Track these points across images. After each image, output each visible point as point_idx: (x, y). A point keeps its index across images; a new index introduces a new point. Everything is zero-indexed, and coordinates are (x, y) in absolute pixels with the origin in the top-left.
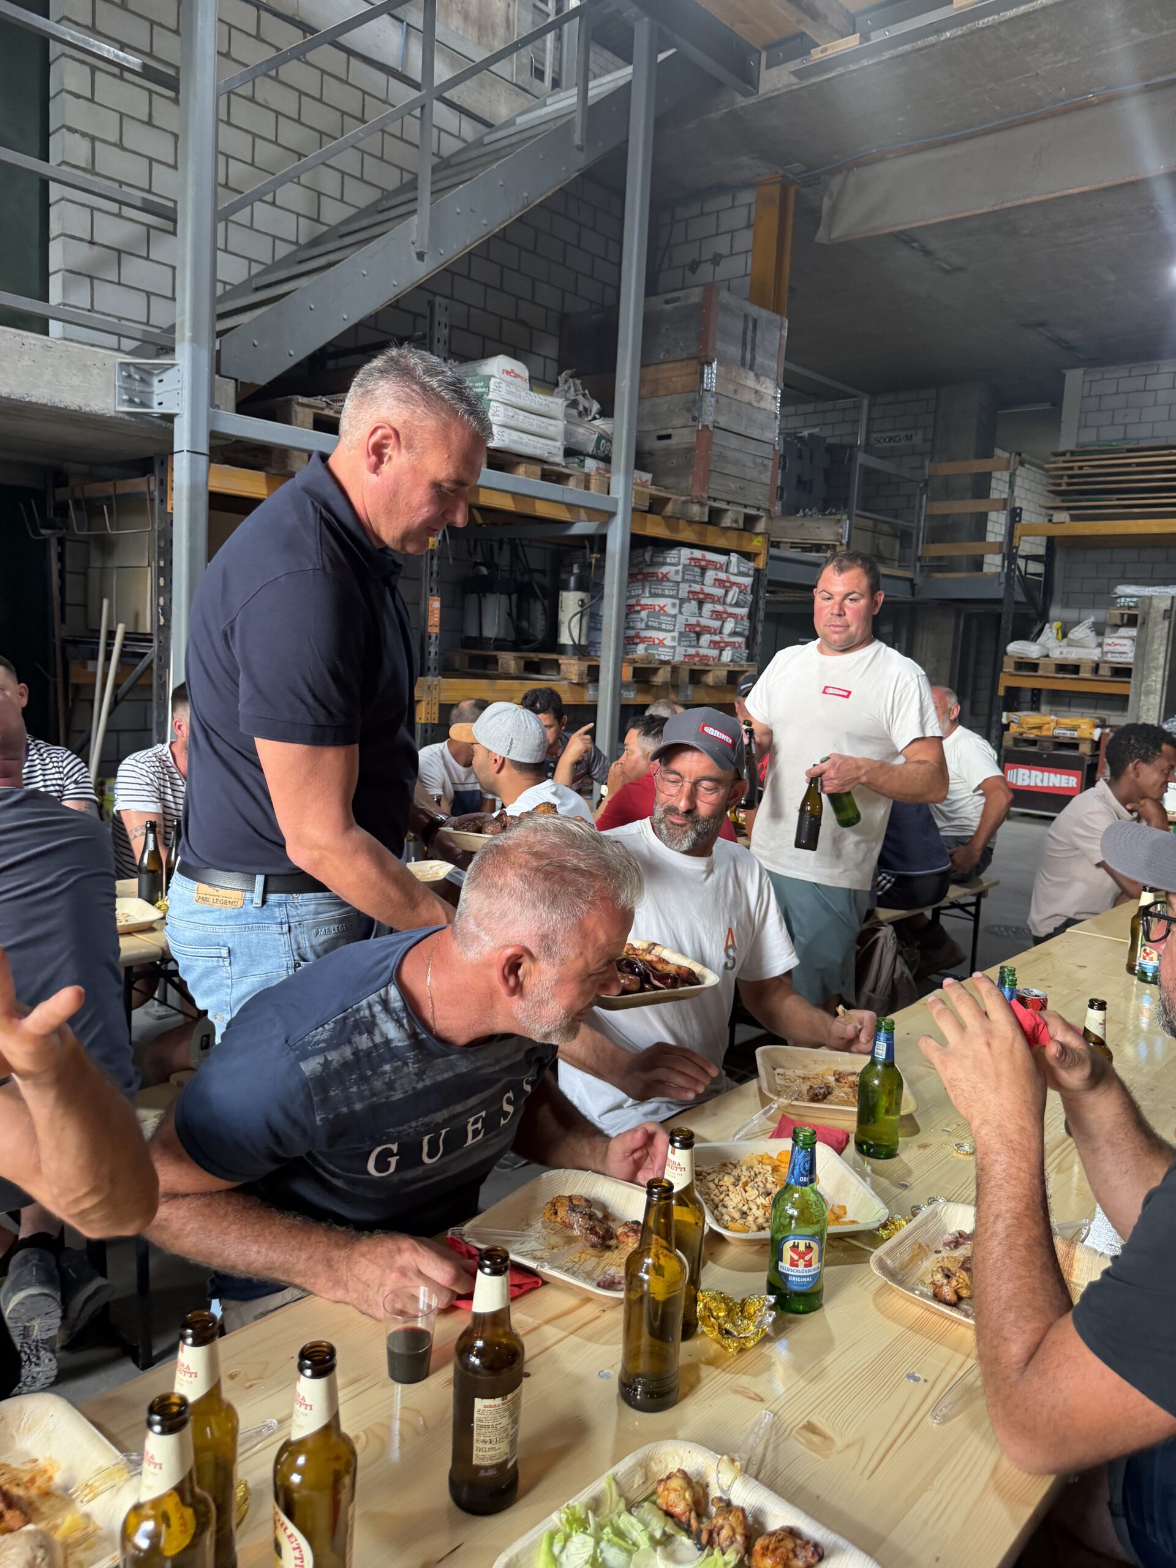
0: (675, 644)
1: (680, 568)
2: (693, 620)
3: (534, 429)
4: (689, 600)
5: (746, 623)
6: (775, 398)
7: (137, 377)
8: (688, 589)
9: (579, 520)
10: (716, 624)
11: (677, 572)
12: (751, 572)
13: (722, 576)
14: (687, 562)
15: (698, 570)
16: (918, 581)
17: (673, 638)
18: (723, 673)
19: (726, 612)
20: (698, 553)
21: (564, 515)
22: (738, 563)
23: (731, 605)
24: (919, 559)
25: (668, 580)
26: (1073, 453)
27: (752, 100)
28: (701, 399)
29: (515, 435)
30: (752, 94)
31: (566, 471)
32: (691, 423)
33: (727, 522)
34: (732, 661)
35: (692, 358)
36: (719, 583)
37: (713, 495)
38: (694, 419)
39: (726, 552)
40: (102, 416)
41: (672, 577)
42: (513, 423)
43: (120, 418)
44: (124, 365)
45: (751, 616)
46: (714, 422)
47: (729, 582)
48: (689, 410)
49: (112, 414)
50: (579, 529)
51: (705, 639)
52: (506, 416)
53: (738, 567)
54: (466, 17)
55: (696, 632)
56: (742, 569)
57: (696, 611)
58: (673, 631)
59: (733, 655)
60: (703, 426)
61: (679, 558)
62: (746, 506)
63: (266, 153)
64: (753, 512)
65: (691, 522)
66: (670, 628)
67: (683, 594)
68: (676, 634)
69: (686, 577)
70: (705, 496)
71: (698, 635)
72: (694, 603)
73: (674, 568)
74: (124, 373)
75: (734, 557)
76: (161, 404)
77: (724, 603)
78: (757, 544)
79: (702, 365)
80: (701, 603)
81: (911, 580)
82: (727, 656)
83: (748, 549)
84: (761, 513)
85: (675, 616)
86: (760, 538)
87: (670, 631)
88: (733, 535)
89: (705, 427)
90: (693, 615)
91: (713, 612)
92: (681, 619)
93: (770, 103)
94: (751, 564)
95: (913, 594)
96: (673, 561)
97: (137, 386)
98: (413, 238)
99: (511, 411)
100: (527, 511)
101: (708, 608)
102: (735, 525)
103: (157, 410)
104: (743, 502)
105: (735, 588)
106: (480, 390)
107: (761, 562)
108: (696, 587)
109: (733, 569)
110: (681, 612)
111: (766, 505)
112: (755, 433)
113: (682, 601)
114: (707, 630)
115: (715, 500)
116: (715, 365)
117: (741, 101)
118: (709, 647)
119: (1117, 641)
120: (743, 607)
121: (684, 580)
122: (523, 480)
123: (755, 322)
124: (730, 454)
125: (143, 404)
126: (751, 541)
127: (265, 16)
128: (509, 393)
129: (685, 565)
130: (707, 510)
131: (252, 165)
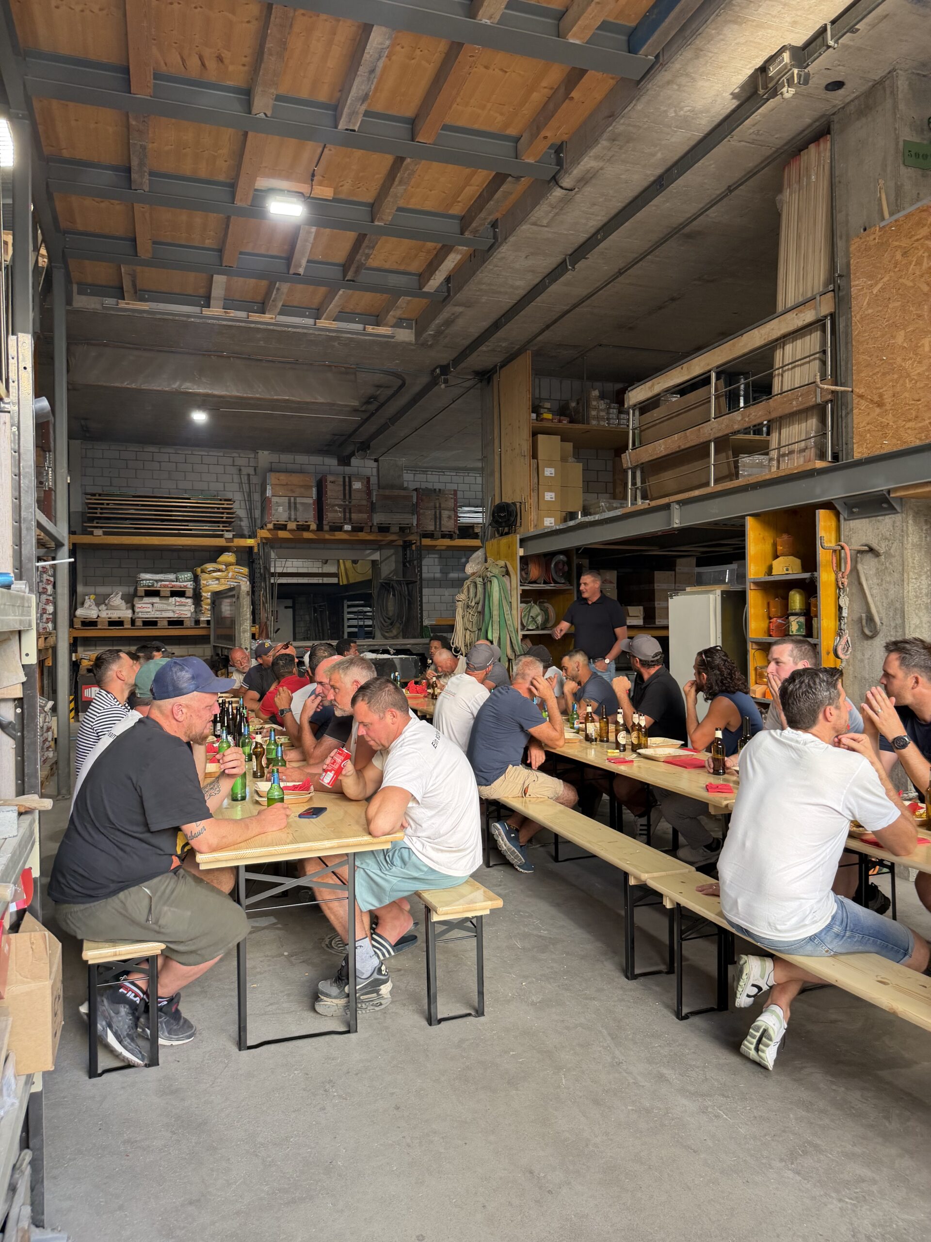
26: (100, 495)
93: (82, 313)
119: (144, 606)
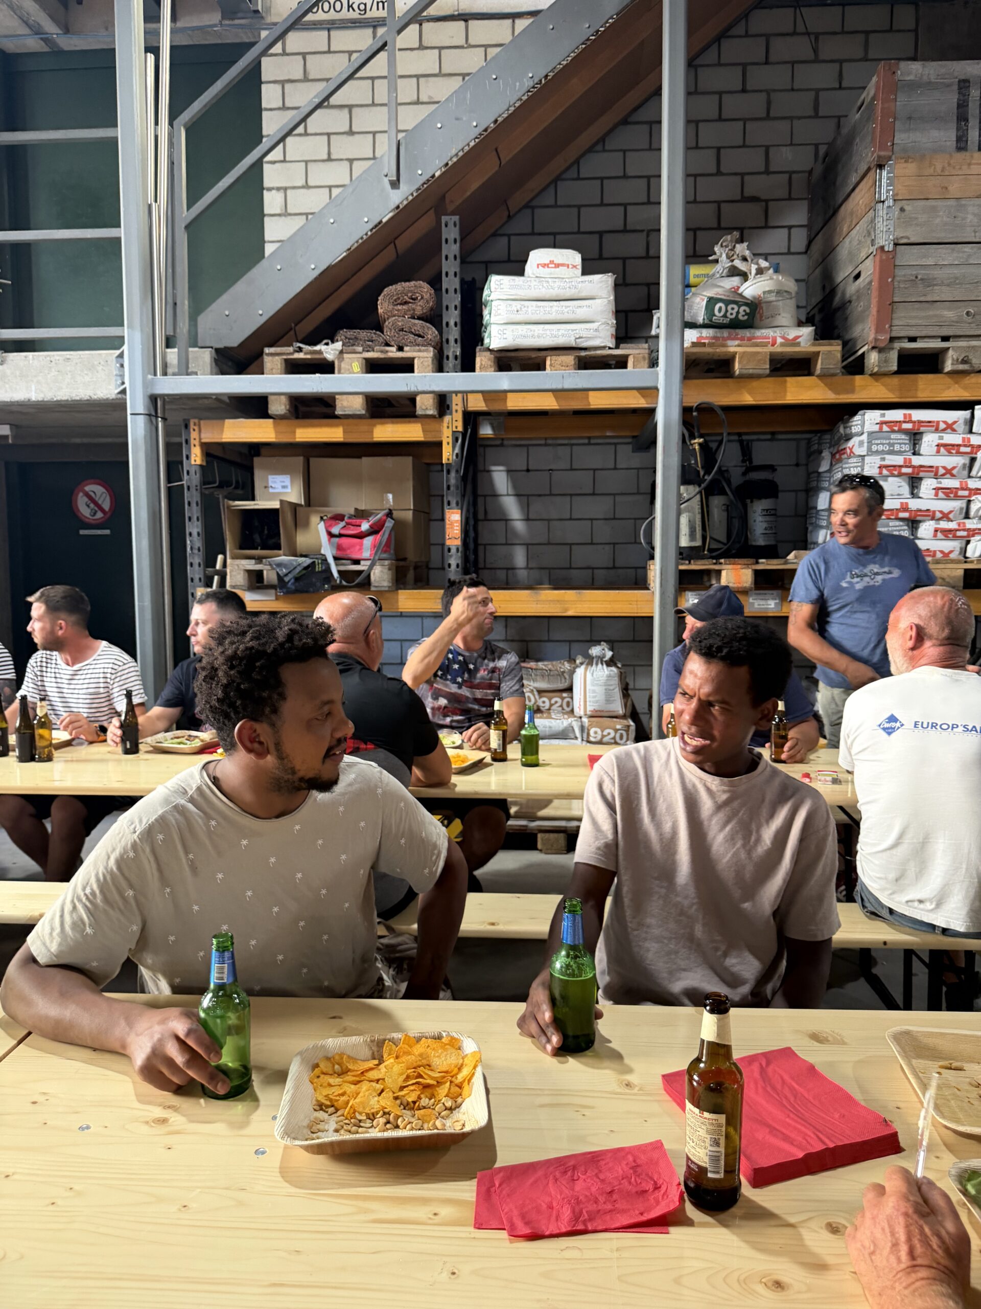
1: (864, 437)
11: (861, 443)
13: (959, 439)
15: (902, 436)
19: (965, 488)
20: (896, 415)
28: (876, 214)
29: (523, 329)
31: (619, 354)
32: (871, 250)
35: (870, 168)
38: (873, 243)
39: (968, 405)
40: (107, 400)
41: (858, 450)
43: (119, 399)
46: (896, 239)
48: (869, 234)
49: (113, 396)
52: (510, 311)
55: (904, 519)
61: (867, 425)
65: (875, 376)
71: (911, 523)
73: (859, 439)
75: (979, 411)
79: (875, 171)
80: (914, 480)
82: (977, 548)
89: (880, 249)
96: (856, 429)
115: (912, 339)
116: (888, 167)
121: (871, 453)
122: (559, 375)
124: (939, 273)
129: (871, 433)
130: (894, 355)
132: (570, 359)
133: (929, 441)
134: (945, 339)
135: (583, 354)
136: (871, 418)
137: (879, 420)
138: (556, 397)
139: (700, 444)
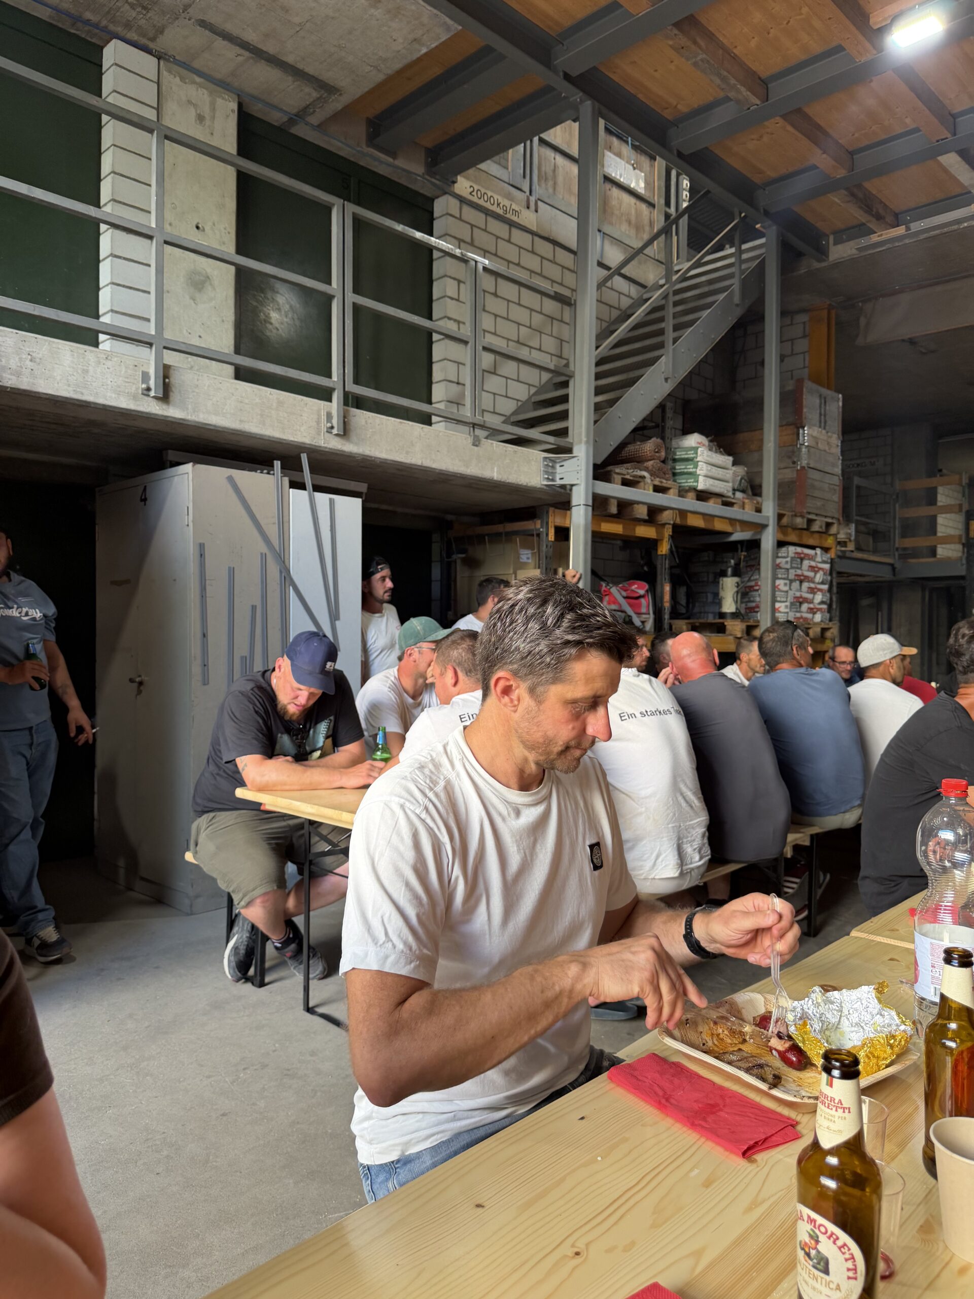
0: (787, 610)
1: (789, 559)
2: (798, 594)
3: (720, 476)
4: (795, 580)
5: (828, 595)
6: (838, 446)
7: (551, 464)
8: (794, 573)
9: (736, 531)
10: (810, 596)
11: (787, 562)
12: (829, 561)
13: (813, 564)
14: (793, 555)
15: (799, 560)
16: (898, 565)
17: (786, 607)
18: (818, 630)
19: (816, 588)
20: (799, 549)
21: (729, 529)
22: (822, 554)
23: (819, 583)
24: (897, 549)
25: (781, 568)
27: (824, 264)
28: (800, 450)
29: (711, 481)
30: (824, 261)
31: (733, 501)
32: (792, 465)
33: (816, 527)
34: (822, 621)
35: (791, 425)
36: (812, 568)
37: (810, 510)
38: (794, 463)
39: (813, 548)
40: (535, 488)
41: (783, 565)
42: (710, 474)
43: (543, 489)
44: (545, 458)
45: (830, 590)
46: (808, 464)
47: (817, 567)
48: (789, 457)
49: (539, 486)
50: (737, 536)
51: (805, 607)
52: (707, 470)
53: (822, 557)
54: (630, 223)
55: (799, 602)
56: (824, 559)
57: (799, 588)
58: (786, 602)
59: (822, 617)
60: (801, 467)
61: (788, 553)
62: (826, 517)
63: (537, 319)
64: (830, 520)
65: (795, 529)
66: (785, 600)
67: (791, 576)
68: (788, 604)
69: (794, 565)
70: (805, 511)
71: (801, 603)
72: (798, 582)
73: (784, 560)
74: (546, 463)
75: (818, 551)
76: (561, 479)
77: (813, 582)
78: (830, 542)
79: (798, 429)
80: (801, 582)
81: (892, 565)
82: (818, 618)
83: (826, 545)
84: (834, 521)
85: (787, 592)
86: (831, 538)
87: (784, 602)
88: (816, 536)
89: (803, 468)
90: (797, 591)
91: (809, 588)
92: (791, 593)
93: (836, 265)
94: (829, 555)
95: (894, 575)
96: (783, 555)
97: (550, 470)
98: (663, 370)
99: (709, 467)
100: (710, 527)
101: (805, 585)
102: (820, 530)
103: (559, 482)
104: (825, 514)
105: (821, 573)
106: (692, 456)
107: (832, 554)
108: (799, 572)
109: (819, 559)
110: (790, 589)
111: (836, 516)
112: (828, 469)
113: (791, 581)
114: (806, 600)
115: (809, 513)
116: (806, 429)
117: (816, 265)
118: (807, 612)
120: (825, 584)
121: (792, 568)
122: (712, 507)
123: (825, 398)
124: (816, 483)
125: (553, 480)
126: (826, 540)
127: (536, 239)
128: (708, 456)
129: (792, 558)
130: (805, 520)
131: (530, 327)
132: (719, 500)
133: (806, 563)
134: (817, 515)
135: (724, 499)
136: (792, 549)
137: (794, 551)
138: (704, 519)
139: (744, 556)
